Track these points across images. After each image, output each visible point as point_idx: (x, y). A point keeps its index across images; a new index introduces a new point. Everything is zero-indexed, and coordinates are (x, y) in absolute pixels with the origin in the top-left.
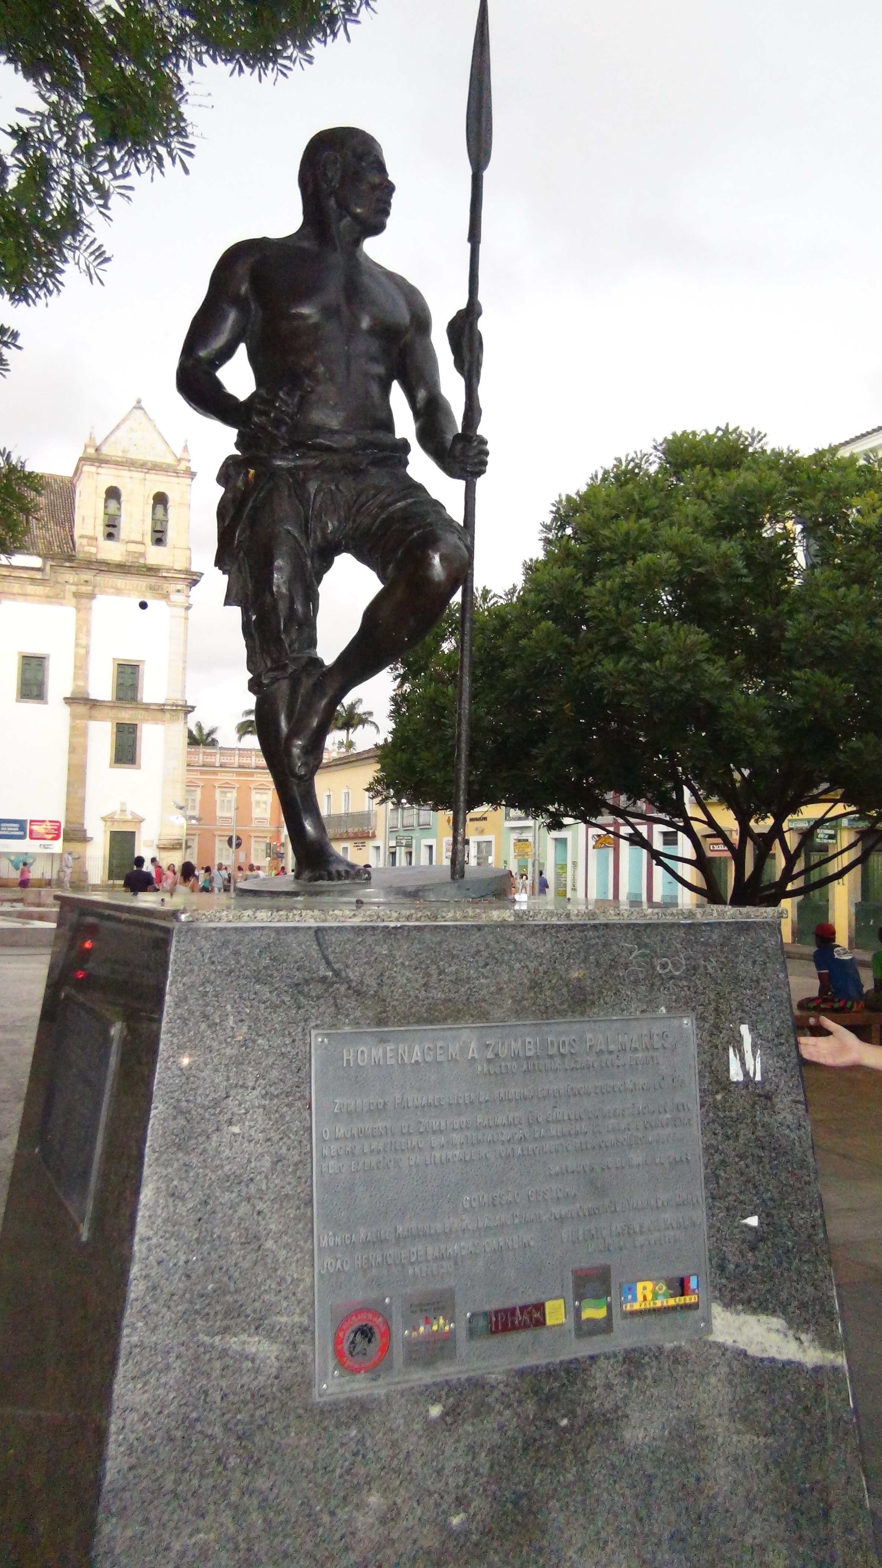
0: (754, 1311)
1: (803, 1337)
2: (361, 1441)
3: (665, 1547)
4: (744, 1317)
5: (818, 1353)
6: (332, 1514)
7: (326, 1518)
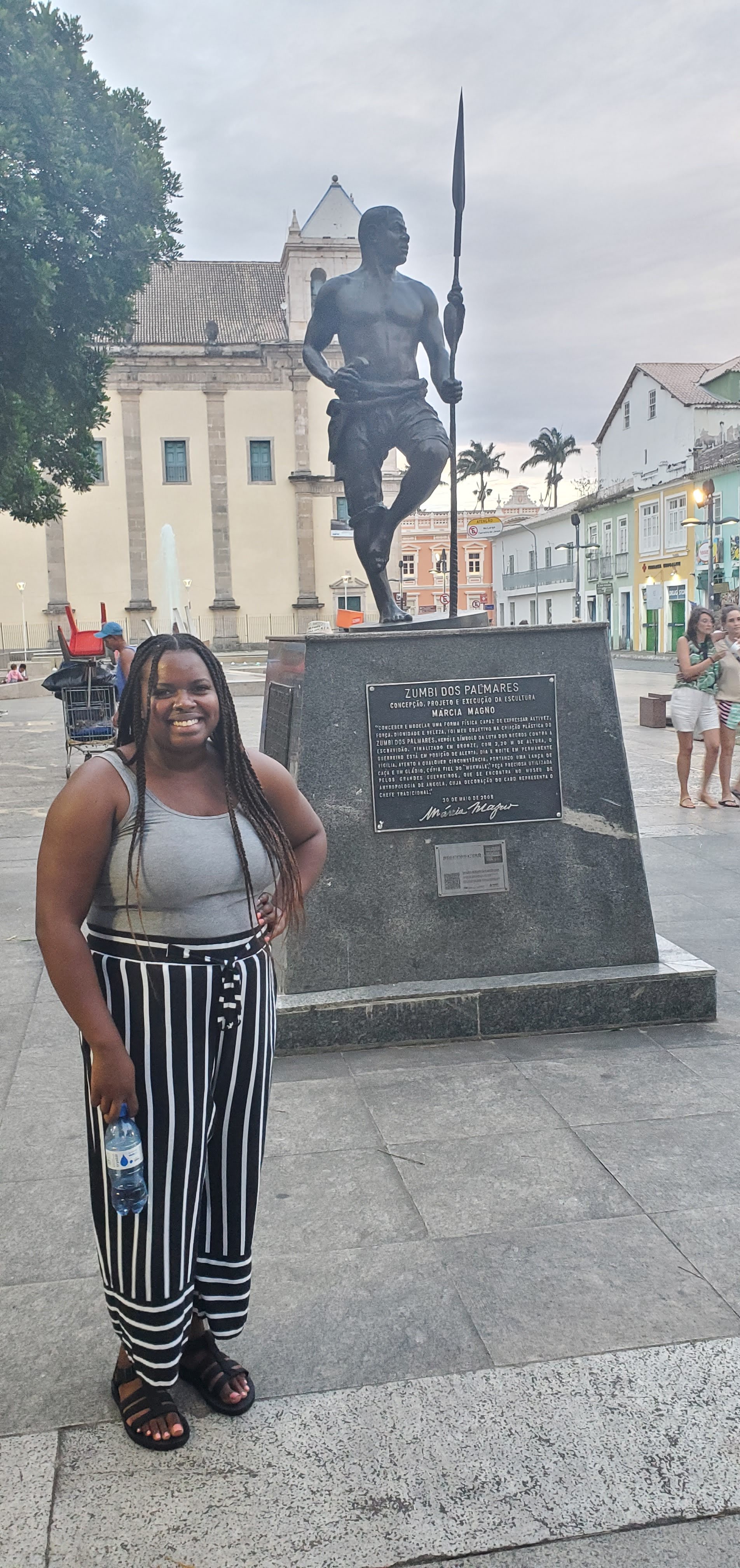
0: (587, 812)
1: (614, 825)
2: (396, 850)
3: (539, 907)
4: (581, 814)
5: (623, 832)
6: (385, 876)
7: (382, 878)
